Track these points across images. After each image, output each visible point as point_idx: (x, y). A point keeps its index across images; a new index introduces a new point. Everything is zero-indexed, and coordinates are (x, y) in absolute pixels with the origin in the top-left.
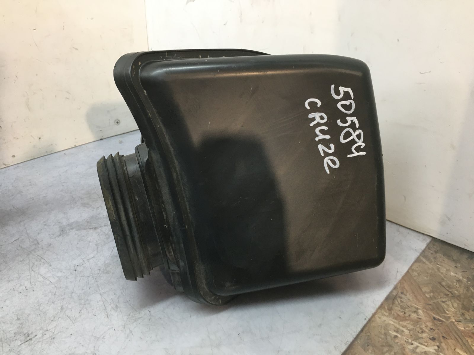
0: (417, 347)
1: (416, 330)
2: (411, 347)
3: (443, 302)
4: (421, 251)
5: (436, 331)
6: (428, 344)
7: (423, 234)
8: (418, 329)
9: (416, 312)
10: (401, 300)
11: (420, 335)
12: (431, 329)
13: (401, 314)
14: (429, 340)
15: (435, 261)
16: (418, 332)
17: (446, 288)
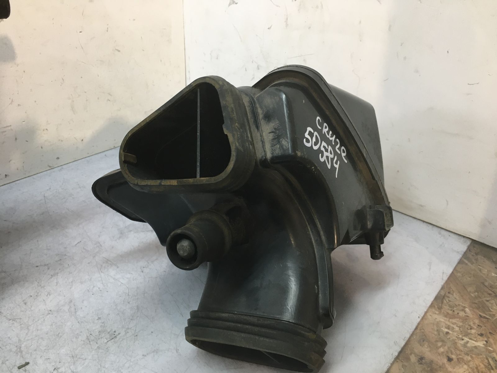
0: (468, 342)
1: (465, 327)
2: (462, 342)
3: (488, 301)
4: (463, 253)
5: (483, 327)
6: (477, 340)
7: (464, 237)
8: (467, 326)
9: (463, 310)
10: (449, 299)
11: (469, 331)
12: (478, 325)
13: (450, 312)
14: (478, 336)
15: (476, 263)
16: (467, 328)
17: (489, 288)
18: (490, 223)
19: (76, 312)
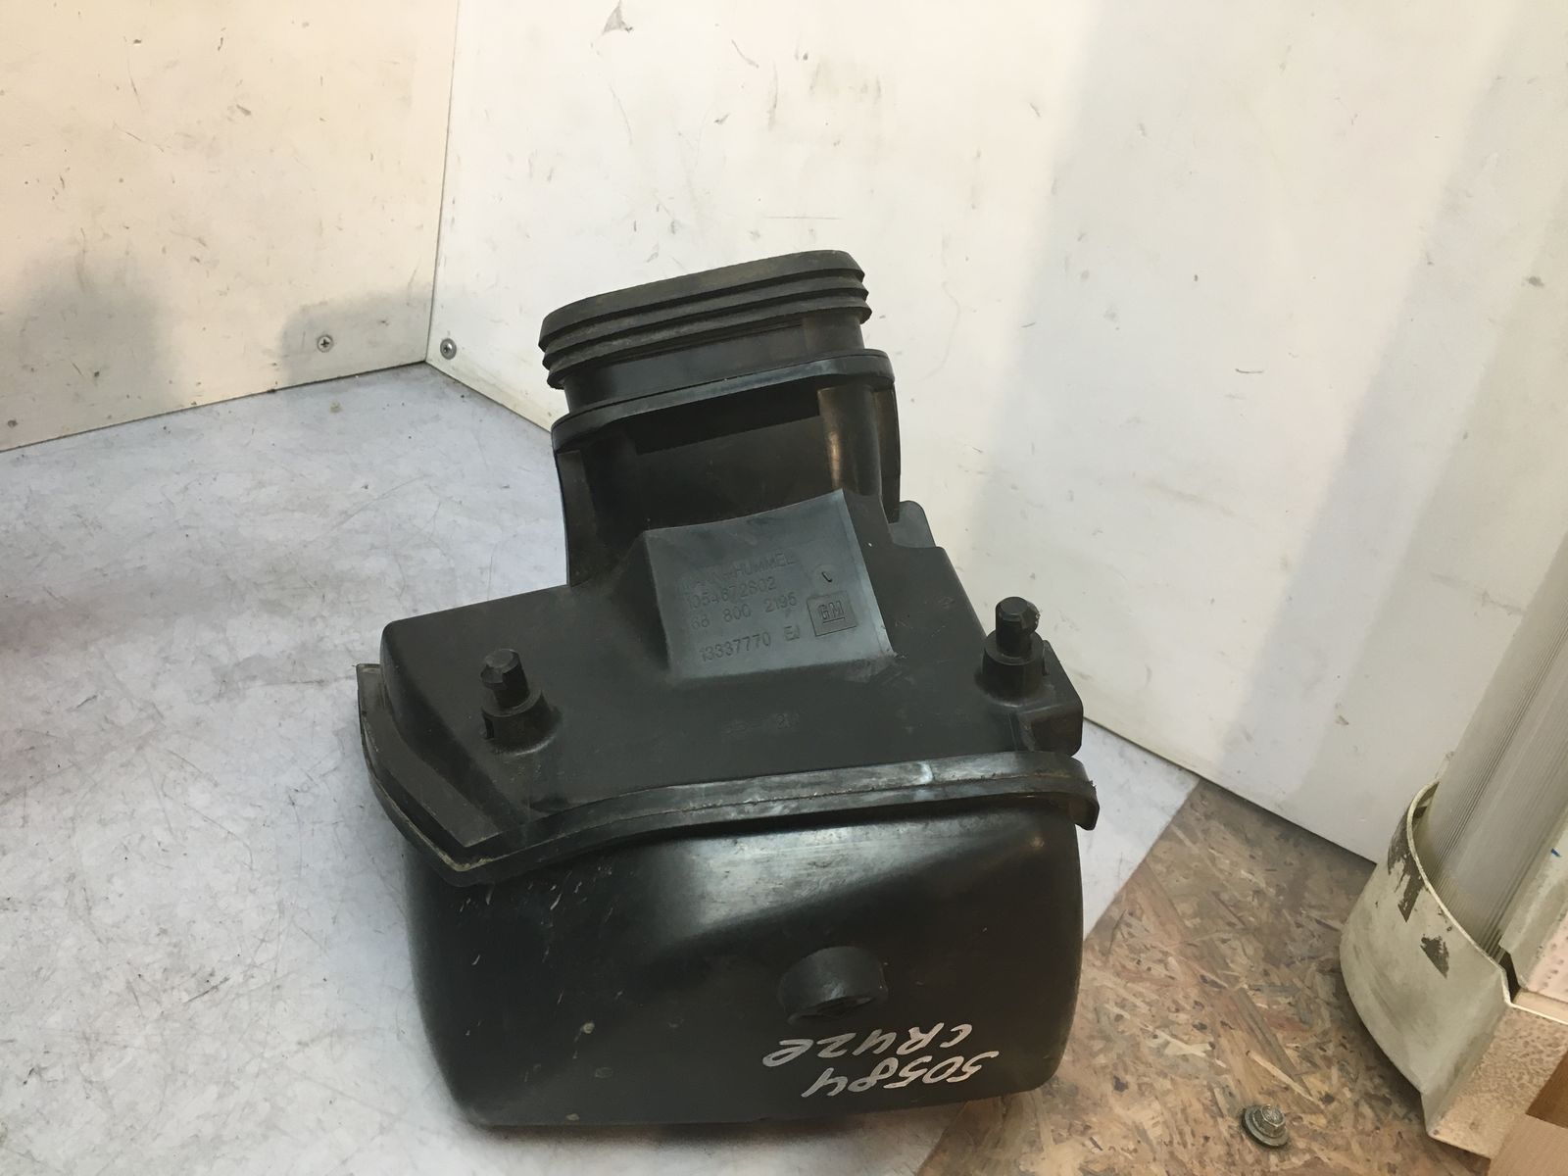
0: (1167, 1043)
1: (1163, 1005)
2: (1154, 1043)
3: (1224, 941)
4: (1173, 812)
5: (1206, 1008)
6: (1189, 1039)
7: (1181, 768)
8: (1168, 1003)
9: (1163, 962)
10: (1132, 931)
11: (1172, 1016)
12: (1196, 1003)
13: (1131, 965)
14: (1192, 1030)
15: (1205, 839)
16: (1168, 1008)
17: (1232, 909)
18: (1249, 738)
19: (90, 908)
